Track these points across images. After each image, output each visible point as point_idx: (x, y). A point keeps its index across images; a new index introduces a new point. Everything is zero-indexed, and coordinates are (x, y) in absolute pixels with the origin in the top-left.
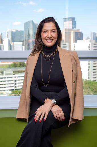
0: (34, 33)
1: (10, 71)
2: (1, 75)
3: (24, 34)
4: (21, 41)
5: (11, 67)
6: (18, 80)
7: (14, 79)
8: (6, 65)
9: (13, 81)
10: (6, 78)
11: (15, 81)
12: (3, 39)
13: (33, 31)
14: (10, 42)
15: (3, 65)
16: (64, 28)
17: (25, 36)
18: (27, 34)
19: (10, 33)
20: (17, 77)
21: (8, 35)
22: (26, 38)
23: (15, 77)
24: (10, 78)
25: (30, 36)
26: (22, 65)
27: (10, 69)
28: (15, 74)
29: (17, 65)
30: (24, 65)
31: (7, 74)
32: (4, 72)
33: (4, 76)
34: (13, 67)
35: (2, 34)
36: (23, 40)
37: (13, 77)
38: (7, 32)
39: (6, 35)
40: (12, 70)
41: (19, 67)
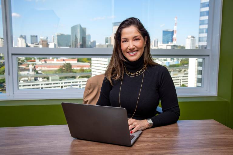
0: (82, 38)
1: (56, 76)
2: (47, 81)
3: (71, 38)
4: (68, 45)
5: (57, 72)
6: (65, 86)
7: (60, 85)
8: (52, 70)
9: (59, 87)
10: (52, 84)
11: (62, 87)
12: (48, 43)
13: (81, 35)
14: (56, 46)
15: (49, 71)
16: (113, 33)
17: (73, 41)
18: (75, 38)
19: (56, 37)
20: (64, 83)
21: (53, 39)
22: (73, 42)
23: (62, 83)
24: (56, 84)
25: (77, 40)
26: (69, 70)
27: (57, 74)
28: (62, 80)
29: (64, 71)
30: (72, 70)
31: (52, 80)
32: (50, 78)
33: (50, 82)
34: (59, 73)
35: (47, 38)
36: (70, 45)
37: (59, 83)
38: (52, 36)
39: (52, 40)
40: (59, 76)
41: (66, 72)
